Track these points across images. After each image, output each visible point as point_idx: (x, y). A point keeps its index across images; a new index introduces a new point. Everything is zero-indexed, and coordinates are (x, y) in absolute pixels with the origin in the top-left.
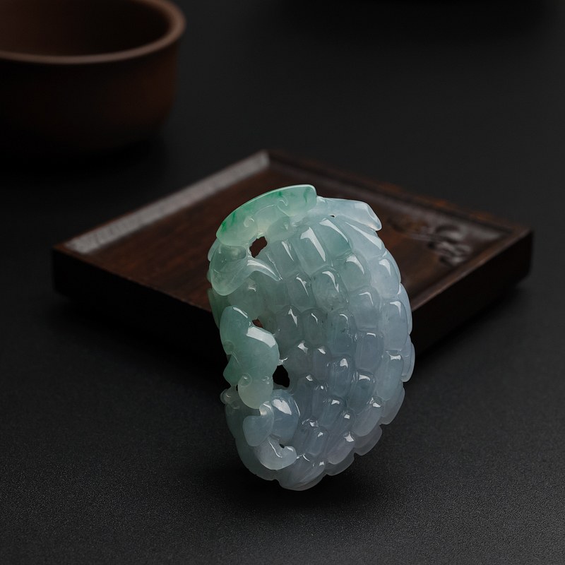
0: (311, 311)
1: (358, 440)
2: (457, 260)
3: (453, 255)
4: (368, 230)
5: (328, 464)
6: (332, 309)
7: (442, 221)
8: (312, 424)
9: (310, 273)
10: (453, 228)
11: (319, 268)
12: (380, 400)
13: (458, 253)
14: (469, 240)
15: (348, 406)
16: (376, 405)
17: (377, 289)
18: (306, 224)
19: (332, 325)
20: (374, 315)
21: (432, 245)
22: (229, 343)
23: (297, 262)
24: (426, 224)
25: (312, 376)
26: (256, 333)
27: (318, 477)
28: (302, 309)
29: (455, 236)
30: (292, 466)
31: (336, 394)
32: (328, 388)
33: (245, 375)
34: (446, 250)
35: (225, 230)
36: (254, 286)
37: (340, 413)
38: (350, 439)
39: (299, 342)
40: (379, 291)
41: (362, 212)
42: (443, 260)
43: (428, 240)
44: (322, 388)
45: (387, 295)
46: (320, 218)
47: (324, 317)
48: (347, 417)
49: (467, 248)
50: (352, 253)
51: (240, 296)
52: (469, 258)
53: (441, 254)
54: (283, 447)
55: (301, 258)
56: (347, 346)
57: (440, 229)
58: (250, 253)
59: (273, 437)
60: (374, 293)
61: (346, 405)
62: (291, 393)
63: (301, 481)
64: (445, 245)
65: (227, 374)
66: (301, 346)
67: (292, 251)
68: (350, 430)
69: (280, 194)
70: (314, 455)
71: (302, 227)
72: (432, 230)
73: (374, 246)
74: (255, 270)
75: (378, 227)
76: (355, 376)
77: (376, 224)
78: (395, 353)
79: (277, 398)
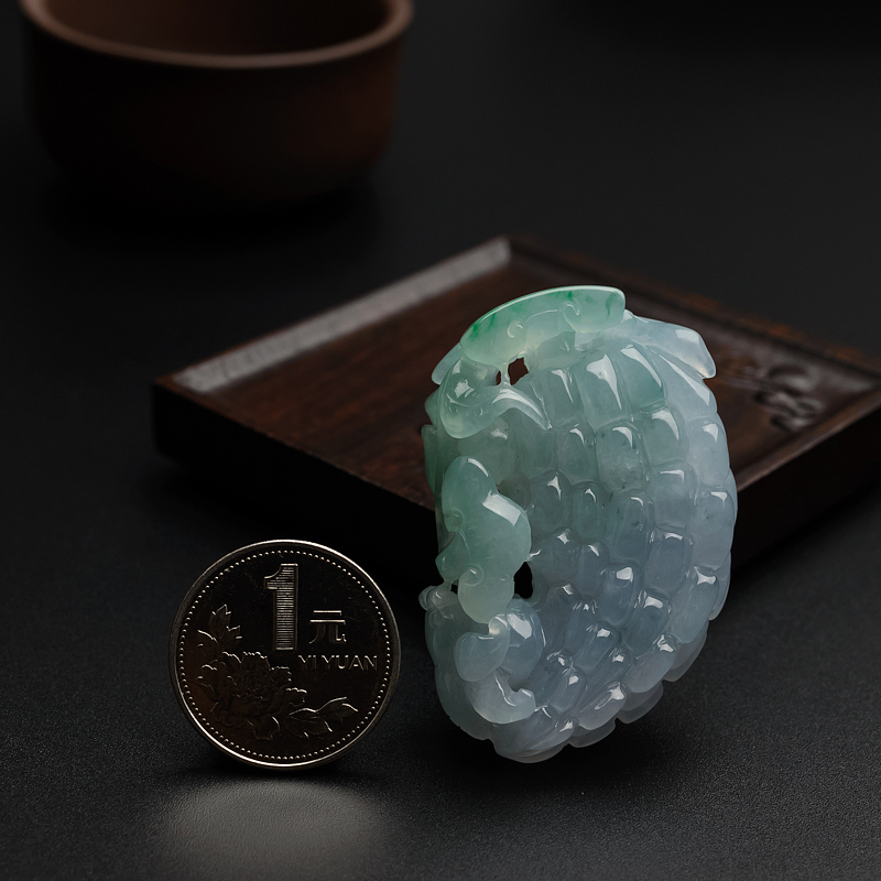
0: (587, 485)
1: (631, 697)
2: (799, 423)
3: (794, 414)
4: (693, 373)
5: (577, 728)
6: (623, 487)
7: (780, 358)
8: (562, 661)
9: (595, 426)
10: (797, 371)
11: (612, 421)
12: (675, 639)
13: (801, 411)
14: (821, 391)
15: (624, 642)
16: (666, 647)
17: (695, 466)
18: (600, 348)
19: (618, 512)
20: (685, 508)
21: (760, 398)
22: (457, 513)
23: (578, 403)
24: (753, 364)
25: (573, 588)
26: (498, 505)
27: (556, 747)
28: (575, 480)
29: (800, 383)
30: (523, 722)
31: (608, 620)
32: (596, 610)
33: (474, 567)
34: (783, 407)
35: (475, 335)
36: (506, 431)
37: (609, 652)
38: (618, 694)
39: (560, 531)
40: (697, 472)
41: (689, 346)
42: (776, 421)
43: (756, 388)
44: (587, 607)
45: (710, 480)
46: (623, 343)
47: (607, 497)
48: (620, 659)
49: (817, 405)
50: (663, 406)
51: (480, 445)
52: (819, 420)
53: (772, 411)
54: (516, 690)
55: (587, 400)
56: (637, 549)
57: (776, 371)
58: (508, 379)
59: (502, 672)
60: (690, 473)
61: (620, 640)
62: (535, 607)
63: (532, 748)
64: (782, 397)
65: (442, 562)
66: (563, 538)
67: (574, 387)
68: (621, 681)
69: (570, 294)
70: (560, 709)
71: (593, 353)
72: (762, 374)
73: (700, 400)
74: (512, 406)
75: (710, 373)
76: (642, 597)
77: (707, 366)
78: (707, 572)
79: (515, 612)
